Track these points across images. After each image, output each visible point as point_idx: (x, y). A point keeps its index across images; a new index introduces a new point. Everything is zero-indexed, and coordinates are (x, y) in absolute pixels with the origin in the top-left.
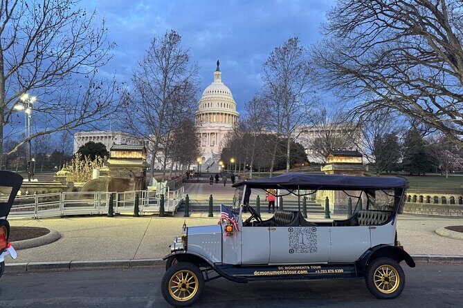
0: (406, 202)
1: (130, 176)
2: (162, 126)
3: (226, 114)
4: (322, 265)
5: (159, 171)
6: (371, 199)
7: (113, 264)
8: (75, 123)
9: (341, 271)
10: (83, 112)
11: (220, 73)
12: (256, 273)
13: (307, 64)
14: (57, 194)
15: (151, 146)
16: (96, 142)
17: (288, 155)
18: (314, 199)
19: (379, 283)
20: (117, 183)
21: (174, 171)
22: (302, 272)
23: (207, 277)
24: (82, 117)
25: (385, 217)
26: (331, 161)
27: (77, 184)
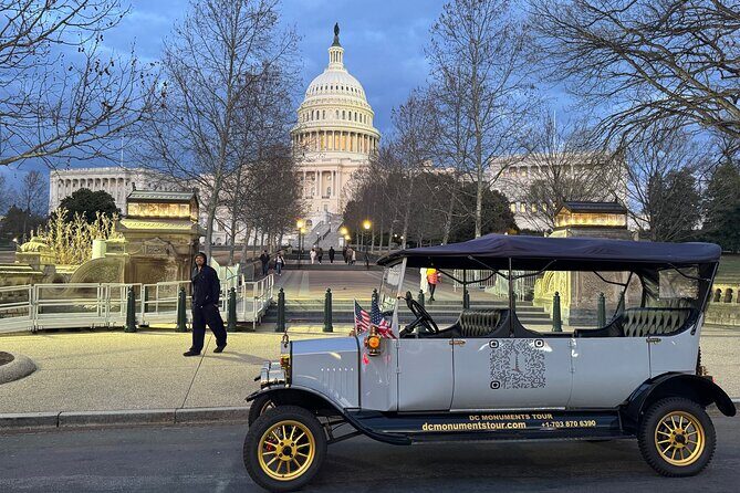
0: (712, 302)
1: (168, 252)
2: (225, 155)
3: (352, 134)
4: (554, 413)
5: (220, 247)
6: (651, 287)
7: (141, 417)
8: (58, 143)
9: (592, 423)
10: (73, 122)
11: (340, 49)
12: (426, 428)
13: (519, 30)
14: (24, 287)
15: (204, 196)
16: (94, 189)
17: (478, 214)
18: (530, 297)
19: (664, 446)
20: (141, 267)
21: (250, 248)
22: (515, 426)
23: (331, 436)
24: (72, 133)
25: (678, 321)
26: (564, 223)
27: (61, 270)
